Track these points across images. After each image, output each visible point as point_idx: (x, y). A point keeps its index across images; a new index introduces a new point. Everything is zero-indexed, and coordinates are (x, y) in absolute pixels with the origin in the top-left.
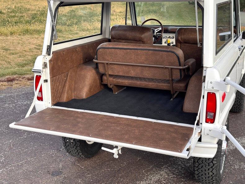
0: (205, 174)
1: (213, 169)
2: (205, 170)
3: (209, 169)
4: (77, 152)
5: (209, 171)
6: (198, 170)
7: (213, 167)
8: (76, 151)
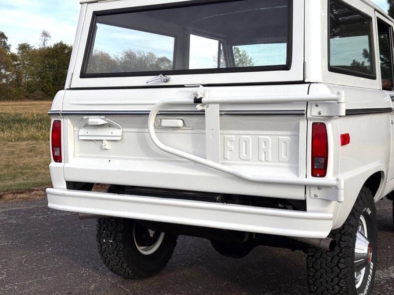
0: (328, 290)
1: (340, 280)
2: (327, 282)
3: (332, 279)
4: (119, 262)
5: (334, 284)
6: (315, 283)
7: (340, 275)
8: (118, 259)
